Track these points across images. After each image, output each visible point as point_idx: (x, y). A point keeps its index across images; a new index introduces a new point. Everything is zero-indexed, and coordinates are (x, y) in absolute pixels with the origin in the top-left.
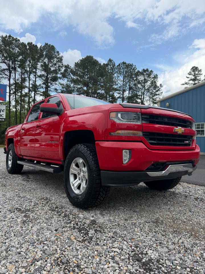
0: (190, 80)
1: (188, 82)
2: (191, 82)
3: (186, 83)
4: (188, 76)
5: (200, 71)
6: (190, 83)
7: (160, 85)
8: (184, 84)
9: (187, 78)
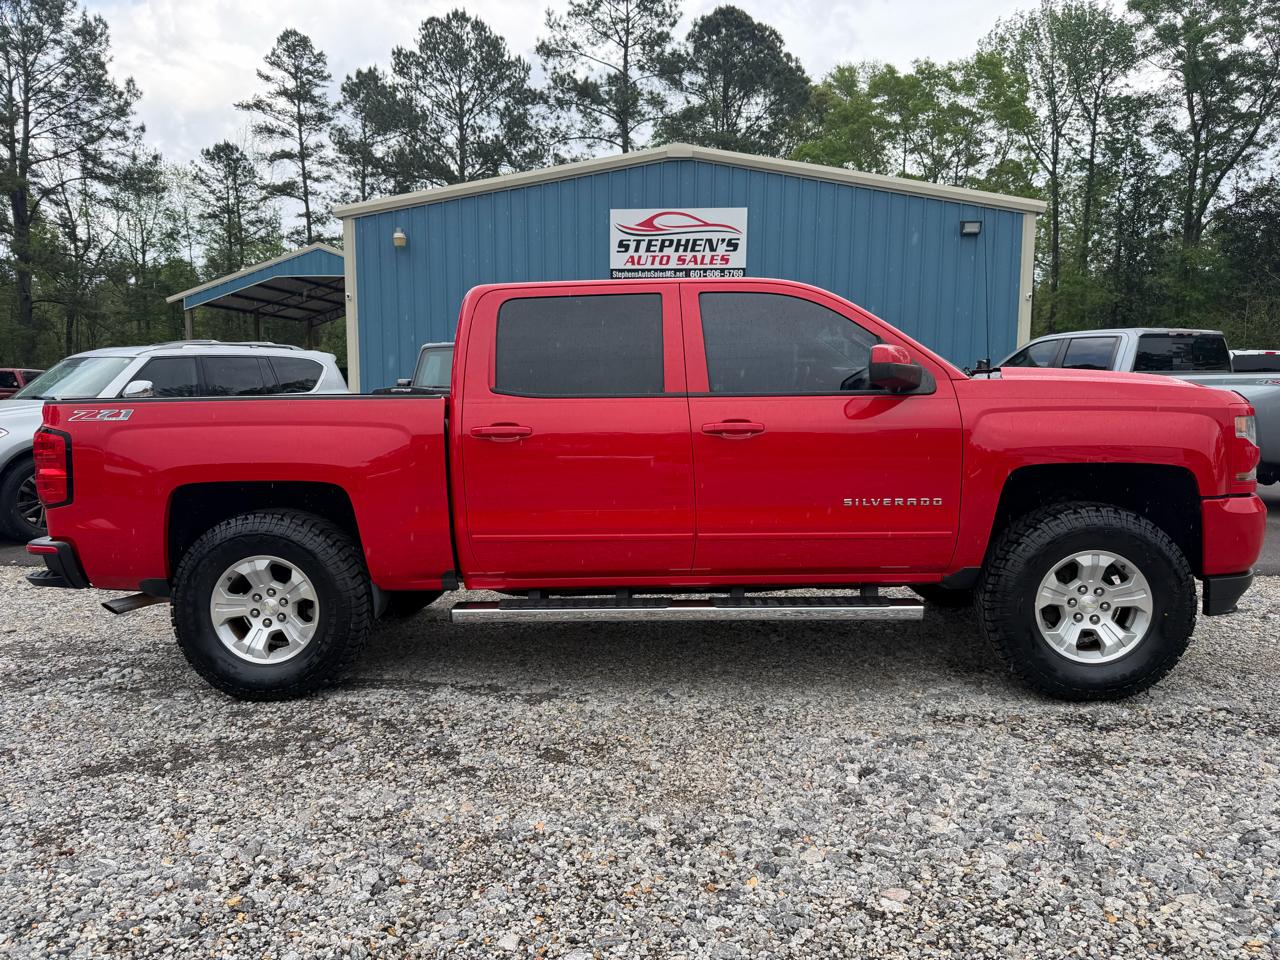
0: (280, 93)
1: (269, 101)
2: (282, 103)
3: (258, 105)
4: (267, 70)
5: (320, 57)
6: (278, 108)
7: (128, 84)
8: (248, 107)
9: (261, 81)
